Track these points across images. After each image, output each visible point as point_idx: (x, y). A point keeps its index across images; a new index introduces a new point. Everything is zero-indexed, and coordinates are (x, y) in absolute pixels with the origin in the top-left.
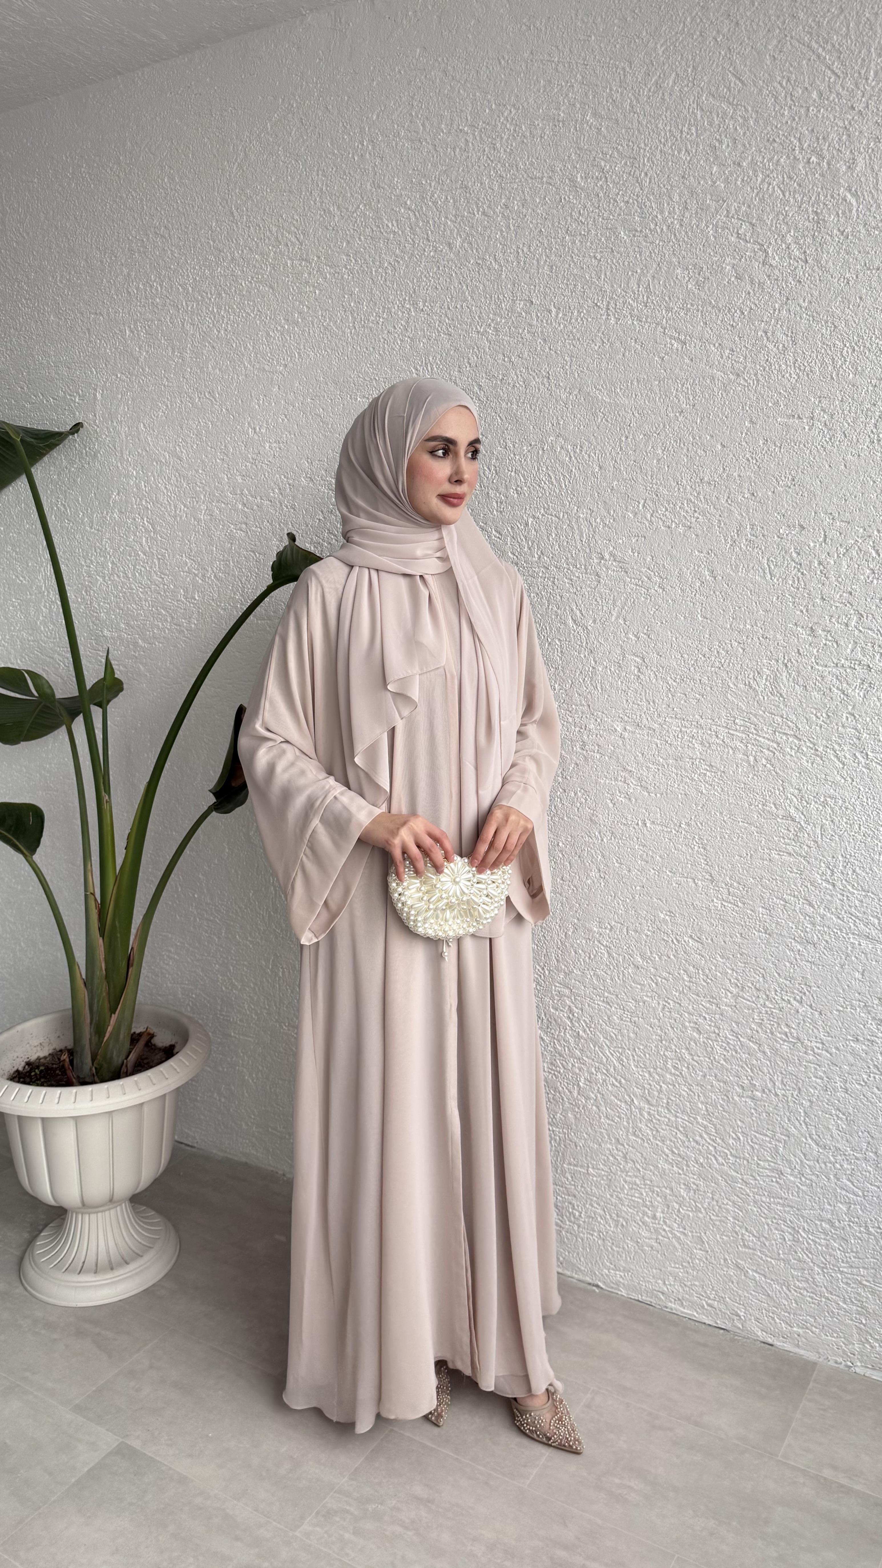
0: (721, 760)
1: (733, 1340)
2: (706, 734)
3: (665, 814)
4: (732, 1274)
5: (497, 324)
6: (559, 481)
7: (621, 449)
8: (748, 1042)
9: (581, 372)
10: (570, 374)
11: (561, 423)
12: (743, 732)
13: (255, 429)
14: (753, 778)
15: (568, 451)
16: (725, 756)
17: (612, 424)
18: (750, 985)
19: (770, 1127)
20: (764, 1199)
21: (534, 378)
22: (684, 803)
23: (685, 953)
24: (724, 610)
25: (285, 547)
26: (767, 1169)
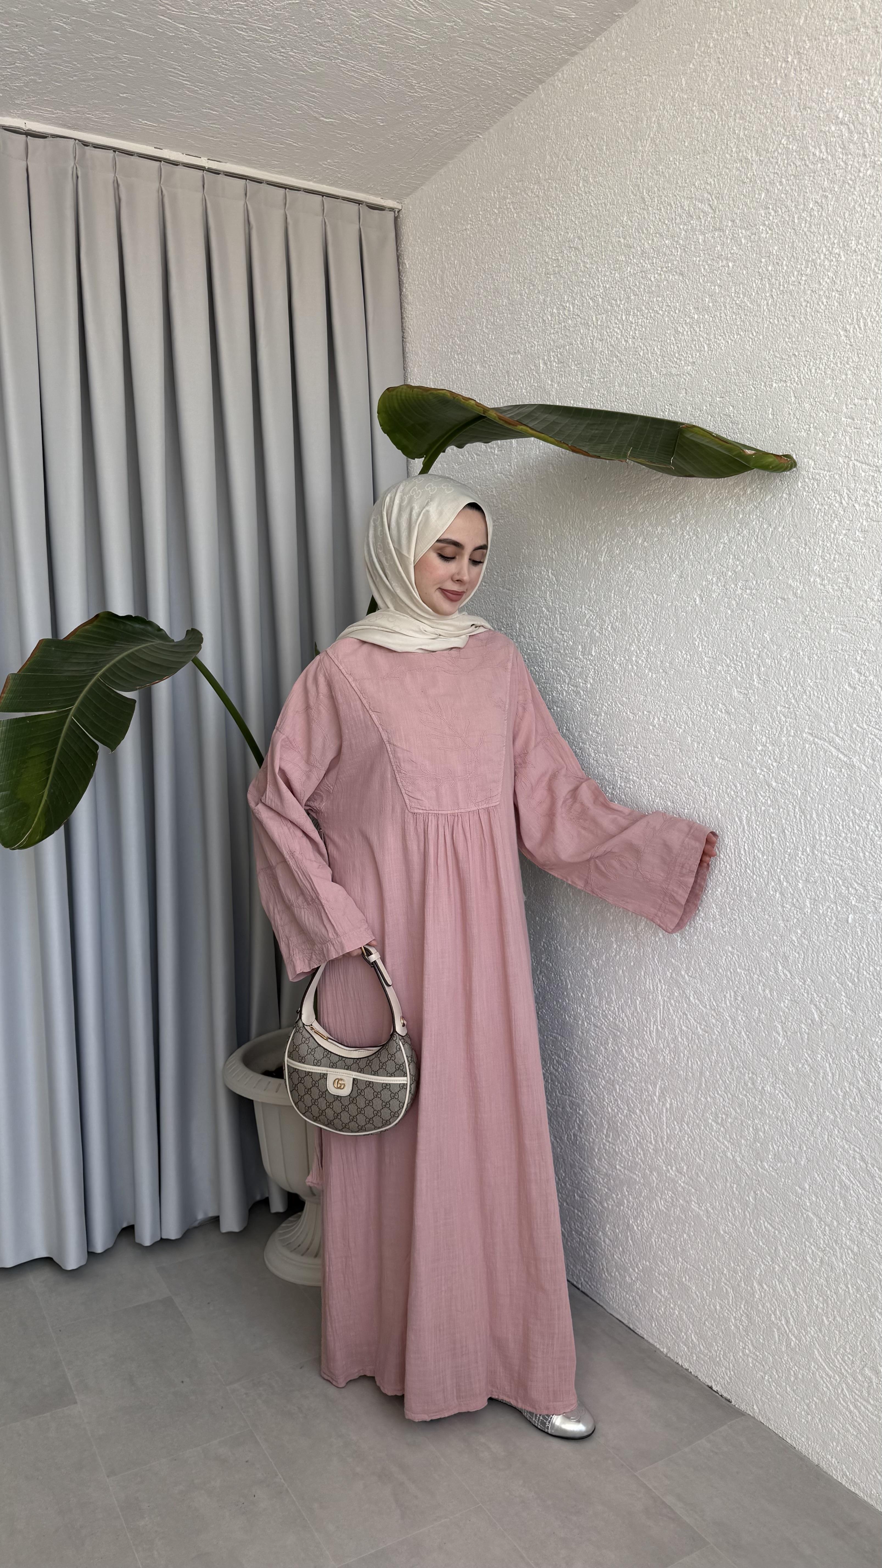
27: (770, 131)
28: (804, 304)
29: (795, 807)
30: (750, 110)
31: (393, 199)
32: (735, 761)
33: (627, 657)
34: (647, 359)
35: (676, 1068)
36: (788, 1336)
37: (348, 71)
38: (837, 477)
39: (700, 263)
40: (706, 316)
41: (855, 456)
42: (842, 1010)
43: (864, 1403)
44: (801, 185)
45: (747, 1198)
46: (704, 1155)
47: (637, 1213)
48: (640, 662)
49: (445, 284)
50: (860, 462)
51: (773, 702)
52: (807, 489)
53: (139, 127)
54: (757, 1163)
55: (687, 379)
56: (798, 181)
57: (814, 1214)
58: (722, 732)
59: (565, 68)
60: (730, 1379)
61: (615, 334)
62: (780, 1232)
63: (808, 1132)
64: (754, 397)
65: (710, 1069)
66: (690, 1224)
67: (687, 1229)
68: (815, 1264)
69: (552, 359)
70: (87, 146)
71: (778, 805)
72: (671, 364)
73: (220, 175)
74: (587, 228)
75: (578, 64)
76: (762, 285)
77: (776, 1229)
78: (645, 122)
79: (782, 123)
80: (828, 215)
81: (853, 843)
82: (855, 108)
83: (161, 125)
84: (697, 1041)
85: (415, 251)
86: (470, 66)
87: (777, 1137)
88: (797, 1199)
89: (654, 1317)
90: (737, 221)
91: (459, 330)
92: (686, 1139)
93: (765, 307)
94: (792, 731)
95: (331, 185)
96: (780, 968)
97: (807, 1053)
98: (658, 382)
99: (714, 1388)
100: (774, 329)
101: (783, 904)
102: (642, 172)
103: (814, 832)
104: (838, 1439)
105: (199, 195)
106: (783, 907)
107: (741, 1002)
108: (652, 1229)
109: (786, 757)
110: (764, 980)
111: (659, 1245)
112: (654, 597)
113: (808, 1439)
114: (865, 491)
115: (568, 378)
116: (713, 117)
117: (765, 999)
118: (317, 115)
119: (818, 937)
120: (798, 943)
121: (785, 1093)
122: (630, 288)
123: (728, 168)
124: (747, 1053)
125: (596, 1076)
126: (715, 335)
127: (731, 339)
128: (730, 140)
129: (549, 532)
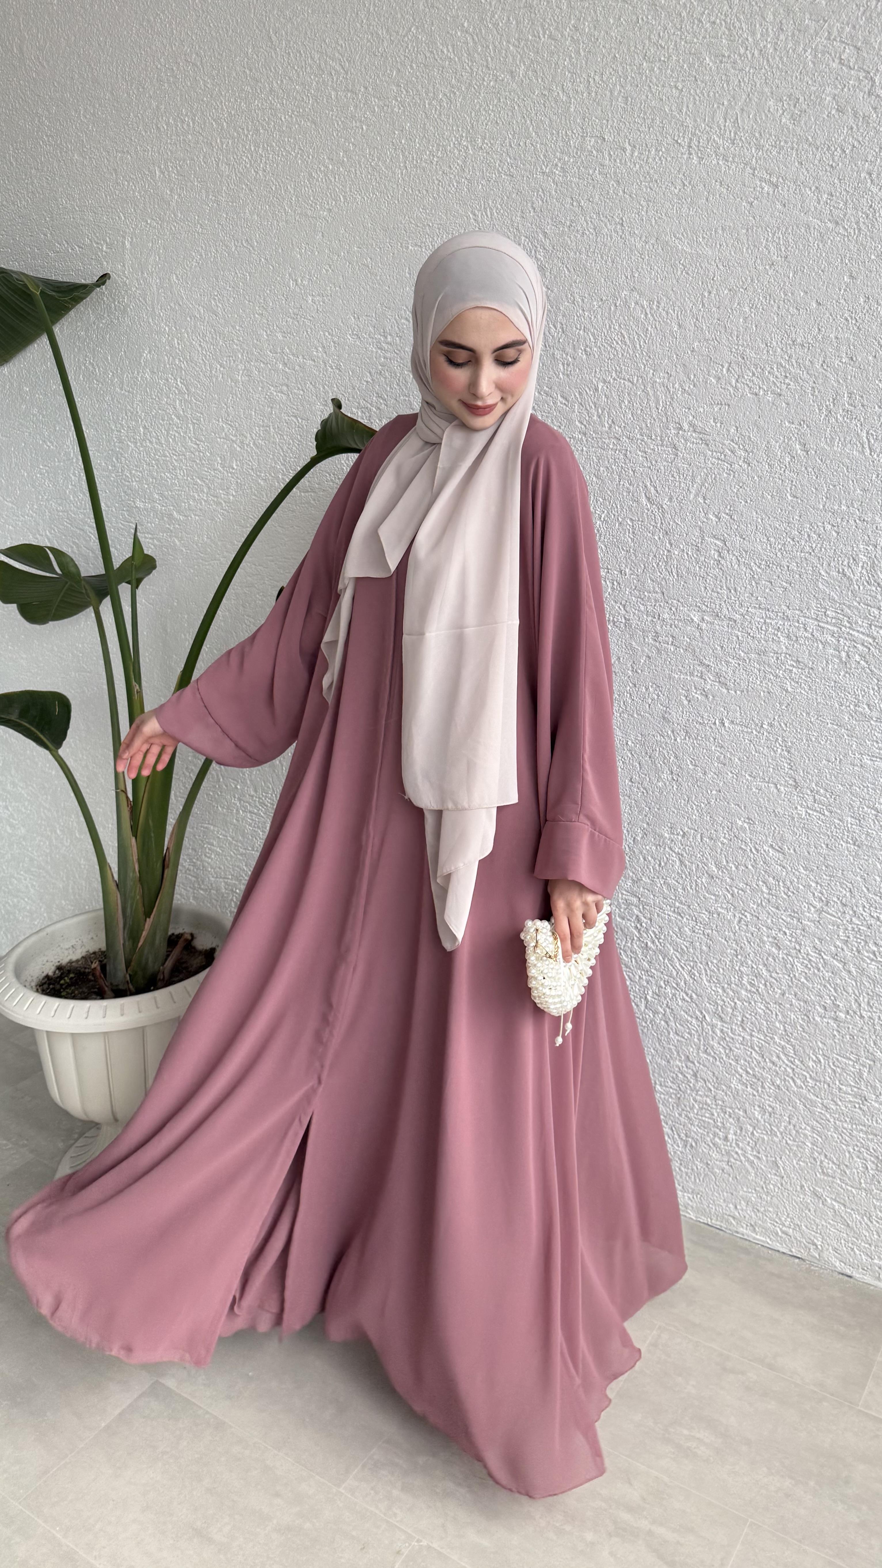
0: (810, 655)
1: (808, 1271)
2: (793, 627)
3: (745, 713)
4: (809, 1201)
5: (565, 163)
6: (633, 342)
7: (703, 305)
8: (832, 959)
9: (659, 218)
10: (646, 220)
11: (636, 275)
12: (834, 625)
13: (296, 281)
14: (845, 676)
15: (643, 307)
16: (814, 651)
17: (693, 277)
18: (835, 899)
19: (854, 1050)
20: (845, 1125)
21: (605, 225)
22: (767, 701)
23: (764, 863)
24: (816, 489)
25: (330, 414)
26: (849, 1094)
44: (431, 75)
56: (427, 70)
61: (244, 162)
69: (170, 168)
72: (306, 205)
80: (456, 109)
90: (370, 89)
123: (359, 37)
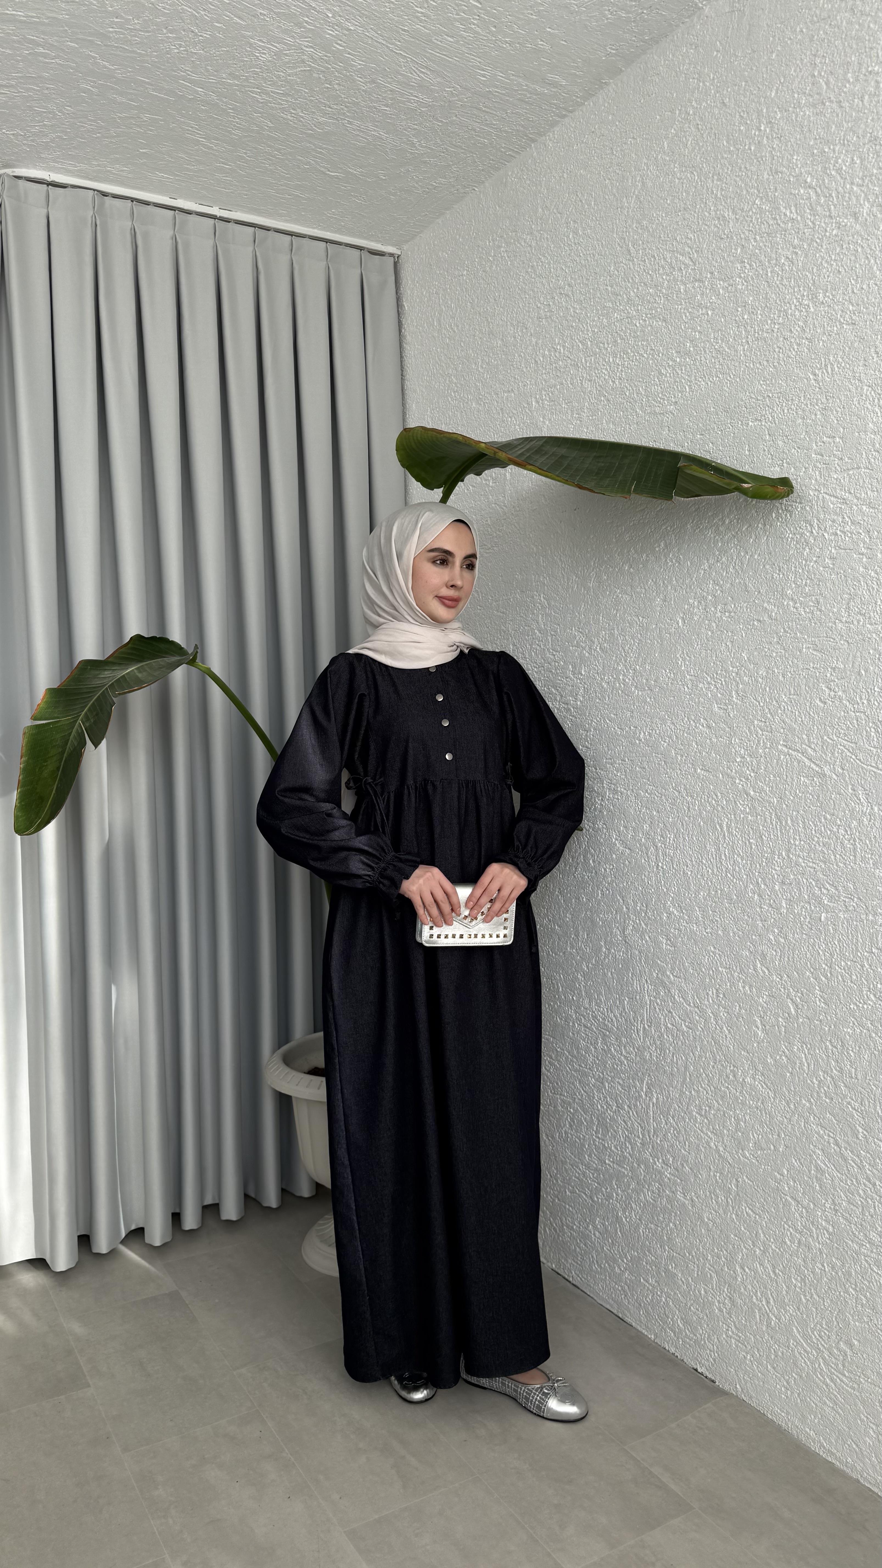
27: (744, 193)
28: (777, 350)
29: (771, 814)
30: (727, 173)
31: (393, 245)
32: (716, 772)
33: (615, 676)
34: (633, 399)
35: (662, 1065)
36: (768, 1315)
37: (354, 130)
38: (808, 508)
39: (682, 311)
40: (688, 360)
41: (824, 489)
42: (816, 1004)
43: (839, 1375)
44: (774, 242)
45: (730, 1186)
46: (689, 1146)
47: (626, 1205)
48: (627, 680)
49: (443, 326)
50: (828, 494)
51: (751, 716)
52: (780, 520)
53: (156, 180)
54: (739, 1152)
55: (670, 418)
56: (770, 238)
57: (792, 1197)
58: (704, 745)
59: (556, 129)
60: (714, 1360)
61: (603, 375)
62: (760, 1217)
63: (785, 1120)
64: (732, 434)
65: (694, 1063)
66: (676, 1214)
67: (673, 1218)
68: (793, 1246)
69: (544, 397)
70: (106, 196)
71: (756, 813)
72: (655, 403)
73: (230, 223)
74: (576, 277)
75: (568, 126)
76: (739, 332)
77: (757, 1214)
78: (630, 181)
79: (756, 185)
80: (798, 269)
81: (824, 846)
82: (821, 173)
83: (176, 178)
84: (682, 1038)
85: (413, 294)
86: (468, 127)
87: (757, 1126)
88: (776, 1184)
89: (642, 1305)
90: (716, 273)
91: (456, 370)
92: (672, 1131)
93: (741, 352)
94: (768, 743)
95: (335, 232)
96: (759, 965)
97: (785, 1045)
98: (642, 420)
99: (699, 1370)
100: (750, 373)
101: (761, 904)
102: (628, 227)
103: (790, 837)
104: (816, 1412)
105: (211, 242)
106: (761, 908)
107: (723, 999)
108: (640, 1220)
109: (763, 767)
110: (744, 978)
111: (647, 1235)
112: (639, 620)
113: (788, 1413)
114: (834, 521)
115: (558, 416)
116: (693, 178)
117: (745, 995)
118: (322, 169)
119: (794, 935)
120: (775, 941)
121: (764, 1083)
122: (617, 332)
123: (707, 225)
124: (728, 1047)
125: (586, 1075)
126: (695, 376)
127: (711, 381)
128: (709, 199)
129: (541, 558)
